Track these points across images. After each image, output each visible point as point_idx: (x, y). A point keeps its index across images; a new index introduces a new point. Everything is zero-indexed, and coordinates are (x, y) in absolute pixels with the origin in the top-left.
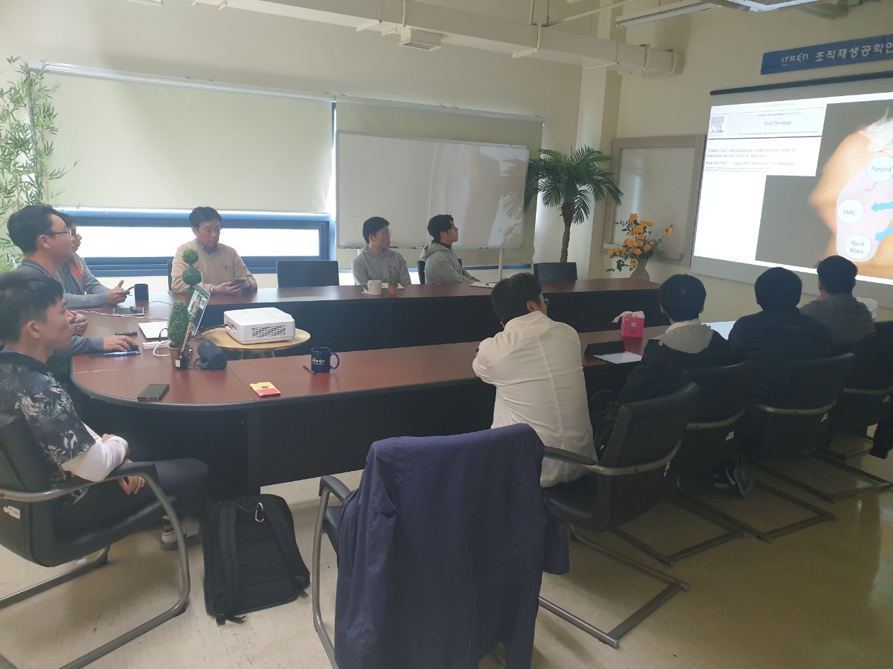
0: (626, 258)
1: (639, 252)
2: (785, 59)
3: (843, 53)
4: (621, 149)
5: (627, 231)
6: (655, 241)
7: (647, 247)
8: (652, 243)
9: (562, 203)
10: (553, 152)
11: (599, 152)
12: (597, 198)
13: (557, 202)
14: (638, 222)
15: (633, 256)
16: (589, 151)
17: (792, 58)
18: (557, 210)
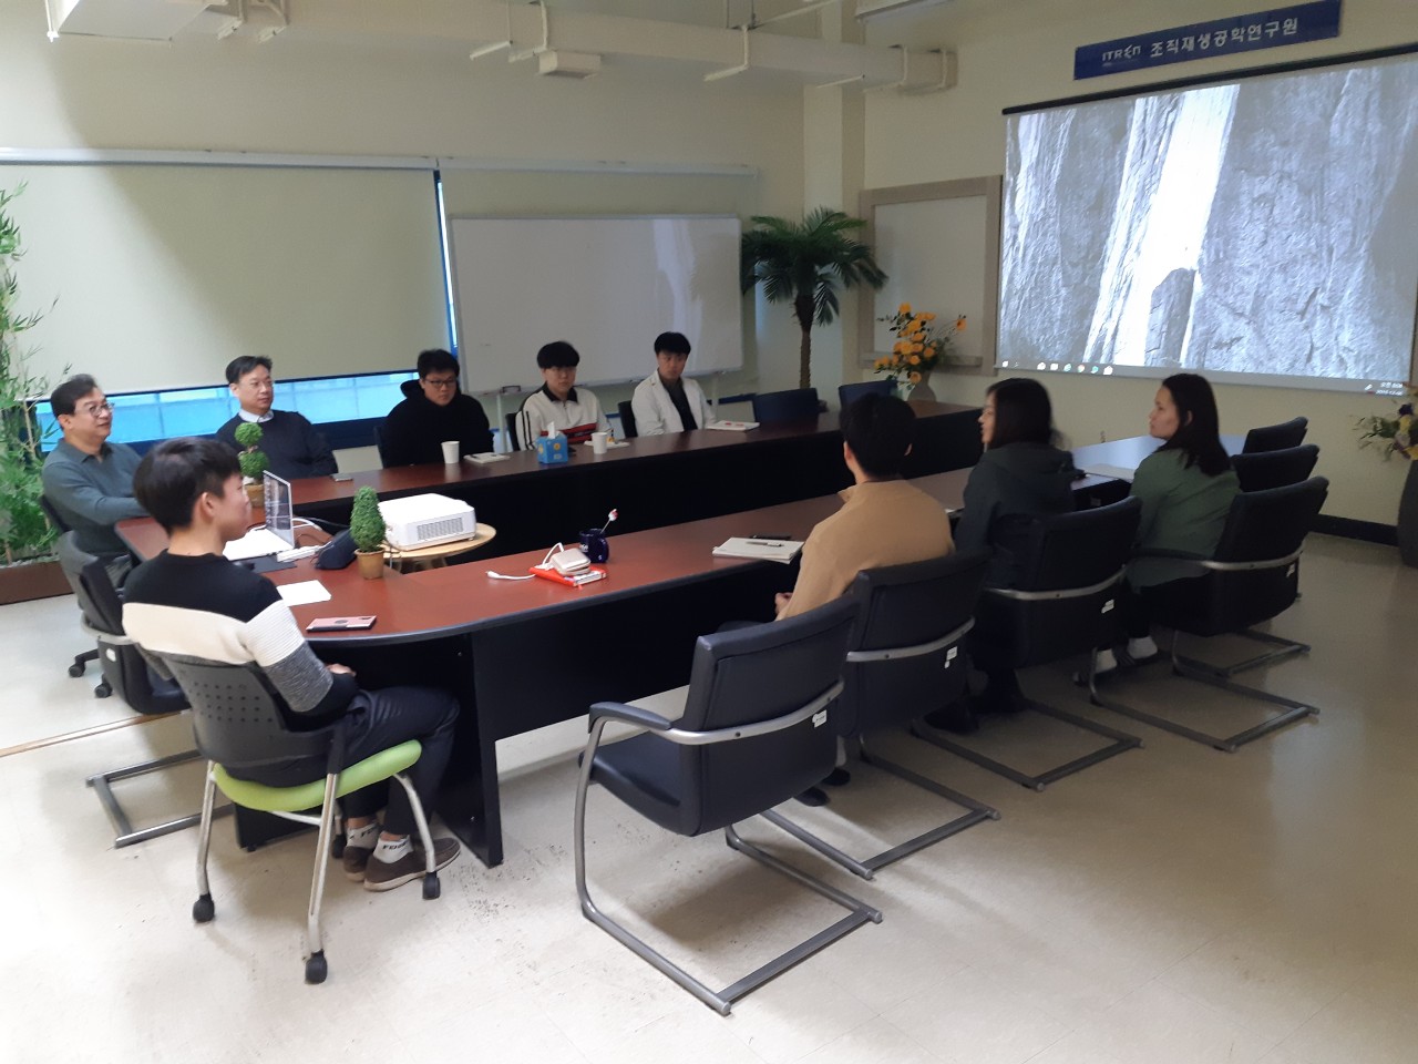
0: (899, 371)
2: (1107, 56)
3: (1189, 44)
4: (874, 207)
5: (897, 331)
6: (939, 342)
7: (929, 353)
8: (934, 344)
9: (795, 296)
10: (773, 219)
11: (841, 215)
13: (788, 293)
14: (912, 315)
15: (910, 368)
16: (829, 215)
17: (1118, 54)
18: (787, 309)
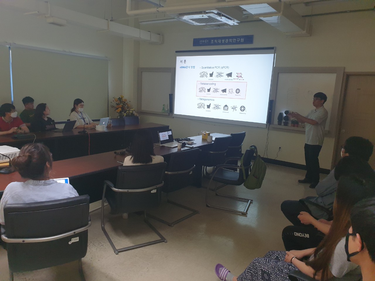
2: (201, 41)
3: (220, 41)
4: (142, 72)
17: (203, 41)
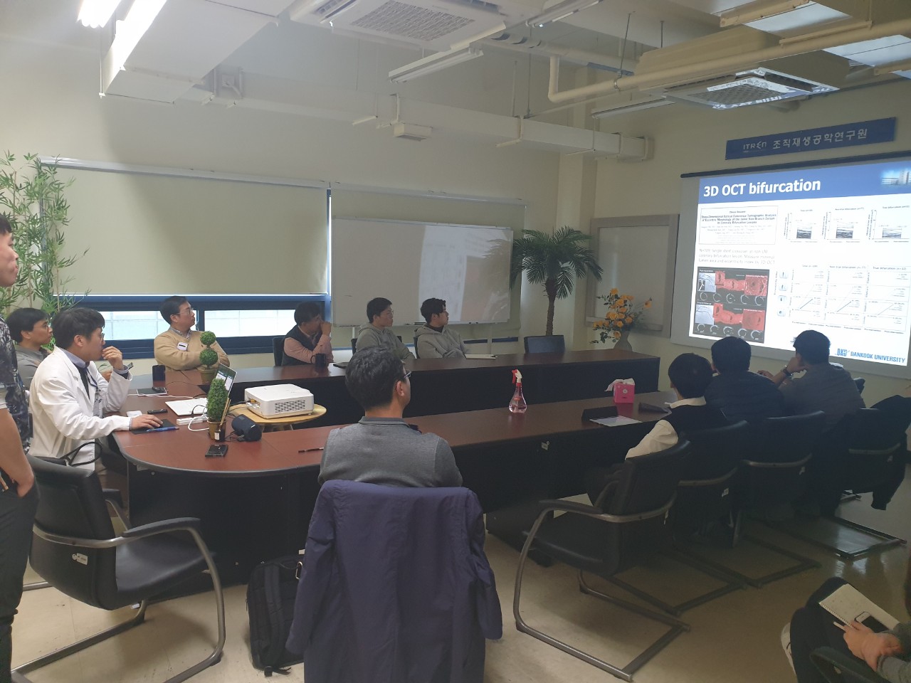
0: (609, 330)
1: (620, 324)
2: (746, 147)
3: (797, 142)
4: (599, 229)
5: (609, 305)
6: (635, 314)
7: (629, 320)
8: (632, 316)
9: (546, 279)
10: (535, 232)
11: (579, 232)
12: (578, 274)
13: (542, 278)
14: (619, 296)
15: (616, 328)
16: (571, 231)
17: (753, 146)
18: (541, 287)
